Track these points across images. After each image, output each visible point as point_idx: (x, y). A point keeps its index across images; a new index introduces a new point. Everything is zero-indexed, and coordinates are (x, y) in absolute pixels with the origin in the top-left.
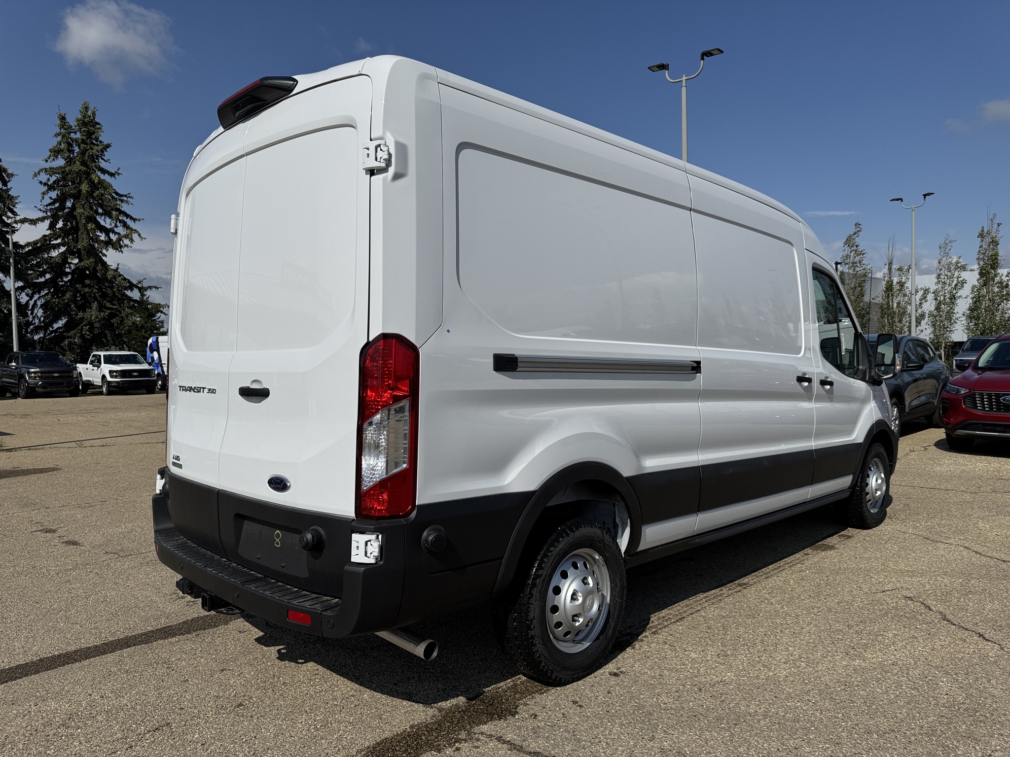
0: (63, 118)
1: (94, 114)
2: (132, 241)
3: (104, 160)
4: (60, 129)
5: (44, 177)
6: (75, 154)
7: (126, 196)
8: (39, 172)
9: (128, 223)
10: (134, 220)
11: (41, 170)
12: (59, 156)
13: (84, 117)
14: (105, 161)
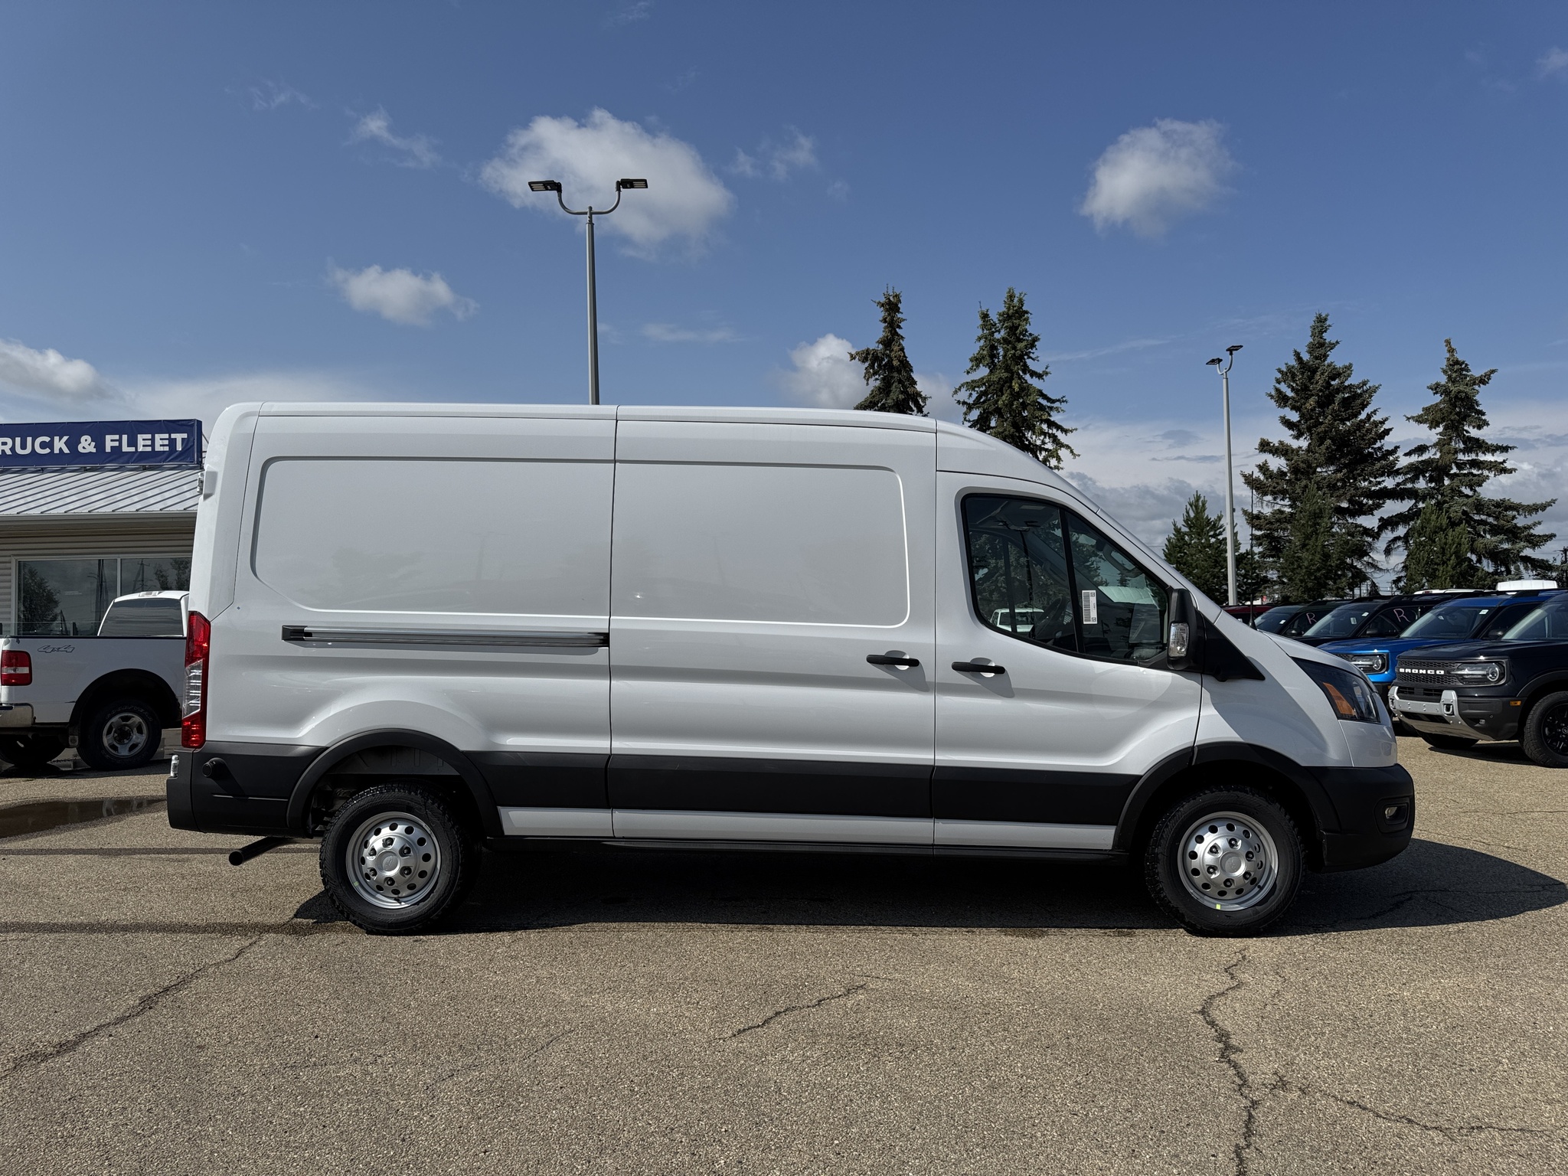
0: (985, 316)
1: (1021, 301)
2: (1059, 459)
3: (1031, 358)
4: (983, 330)
5: (963, 395)
6: (1001, 358)
7: (1059, 400)
8: (960, 387)
9: (1059, 437)
10: (1065, 431)
11: (963, 385)
12: (981, 365)
13: (1009, 309)
14: (1033, 359)
